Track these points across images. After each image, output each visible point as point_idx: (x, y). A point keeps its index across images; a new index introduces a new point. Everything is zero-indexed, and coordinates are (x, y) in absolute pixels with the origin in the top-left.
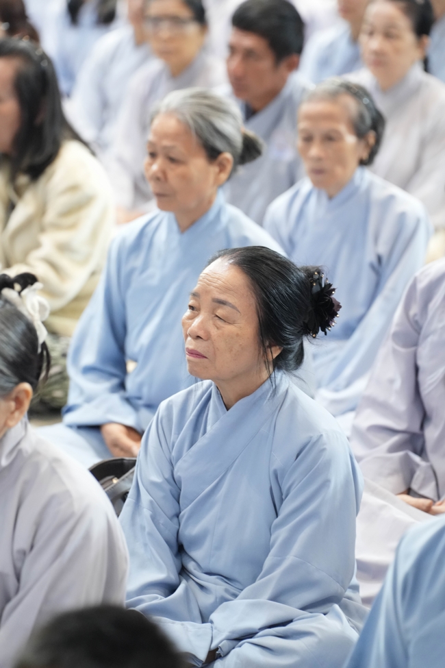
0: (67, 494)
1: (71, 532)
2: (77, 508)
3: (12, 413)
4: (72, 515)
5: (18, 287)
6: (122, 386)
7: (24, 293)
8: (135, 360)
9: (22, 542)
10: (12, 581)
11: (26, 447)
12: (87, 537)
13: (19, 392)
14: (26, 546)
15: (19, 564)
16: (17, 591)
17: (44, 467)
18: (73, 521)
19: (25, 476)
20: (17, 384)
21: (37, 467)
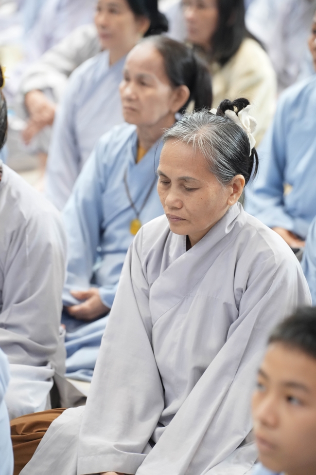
0: (270, 252)
1: (273, 278)
2: (277, 261)
3: (232, 195)
4: (274, 265)
5: (236, 109)
6: (282, 203)
7: (239, 113)
8: (292, 184)
9: (240, 283)
10: (234, 309)
11: (241, 221)
12: (284, 282)
13: (236, 181)
14: (243, 287)
15: (238, 299)
16: (238, 316)
17: (254, 234)
18: (274, 270)
19: (240, 239)
20: (235, 175)
21: (248, 234)
